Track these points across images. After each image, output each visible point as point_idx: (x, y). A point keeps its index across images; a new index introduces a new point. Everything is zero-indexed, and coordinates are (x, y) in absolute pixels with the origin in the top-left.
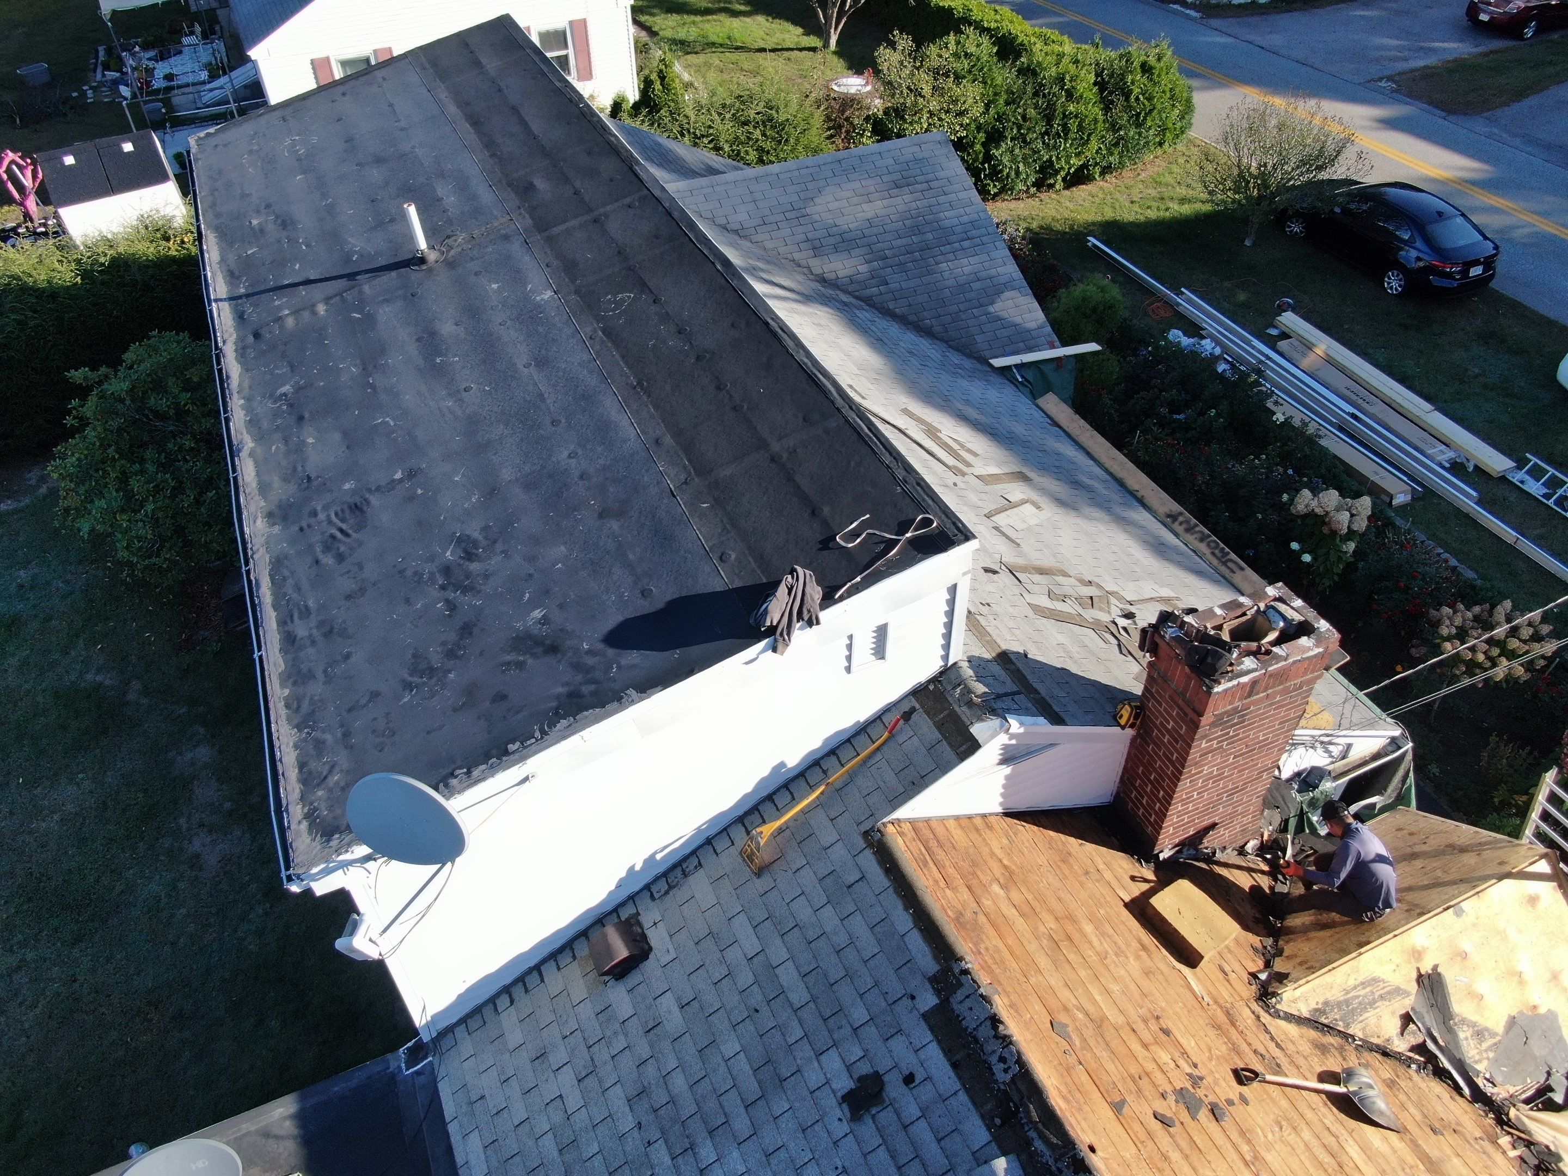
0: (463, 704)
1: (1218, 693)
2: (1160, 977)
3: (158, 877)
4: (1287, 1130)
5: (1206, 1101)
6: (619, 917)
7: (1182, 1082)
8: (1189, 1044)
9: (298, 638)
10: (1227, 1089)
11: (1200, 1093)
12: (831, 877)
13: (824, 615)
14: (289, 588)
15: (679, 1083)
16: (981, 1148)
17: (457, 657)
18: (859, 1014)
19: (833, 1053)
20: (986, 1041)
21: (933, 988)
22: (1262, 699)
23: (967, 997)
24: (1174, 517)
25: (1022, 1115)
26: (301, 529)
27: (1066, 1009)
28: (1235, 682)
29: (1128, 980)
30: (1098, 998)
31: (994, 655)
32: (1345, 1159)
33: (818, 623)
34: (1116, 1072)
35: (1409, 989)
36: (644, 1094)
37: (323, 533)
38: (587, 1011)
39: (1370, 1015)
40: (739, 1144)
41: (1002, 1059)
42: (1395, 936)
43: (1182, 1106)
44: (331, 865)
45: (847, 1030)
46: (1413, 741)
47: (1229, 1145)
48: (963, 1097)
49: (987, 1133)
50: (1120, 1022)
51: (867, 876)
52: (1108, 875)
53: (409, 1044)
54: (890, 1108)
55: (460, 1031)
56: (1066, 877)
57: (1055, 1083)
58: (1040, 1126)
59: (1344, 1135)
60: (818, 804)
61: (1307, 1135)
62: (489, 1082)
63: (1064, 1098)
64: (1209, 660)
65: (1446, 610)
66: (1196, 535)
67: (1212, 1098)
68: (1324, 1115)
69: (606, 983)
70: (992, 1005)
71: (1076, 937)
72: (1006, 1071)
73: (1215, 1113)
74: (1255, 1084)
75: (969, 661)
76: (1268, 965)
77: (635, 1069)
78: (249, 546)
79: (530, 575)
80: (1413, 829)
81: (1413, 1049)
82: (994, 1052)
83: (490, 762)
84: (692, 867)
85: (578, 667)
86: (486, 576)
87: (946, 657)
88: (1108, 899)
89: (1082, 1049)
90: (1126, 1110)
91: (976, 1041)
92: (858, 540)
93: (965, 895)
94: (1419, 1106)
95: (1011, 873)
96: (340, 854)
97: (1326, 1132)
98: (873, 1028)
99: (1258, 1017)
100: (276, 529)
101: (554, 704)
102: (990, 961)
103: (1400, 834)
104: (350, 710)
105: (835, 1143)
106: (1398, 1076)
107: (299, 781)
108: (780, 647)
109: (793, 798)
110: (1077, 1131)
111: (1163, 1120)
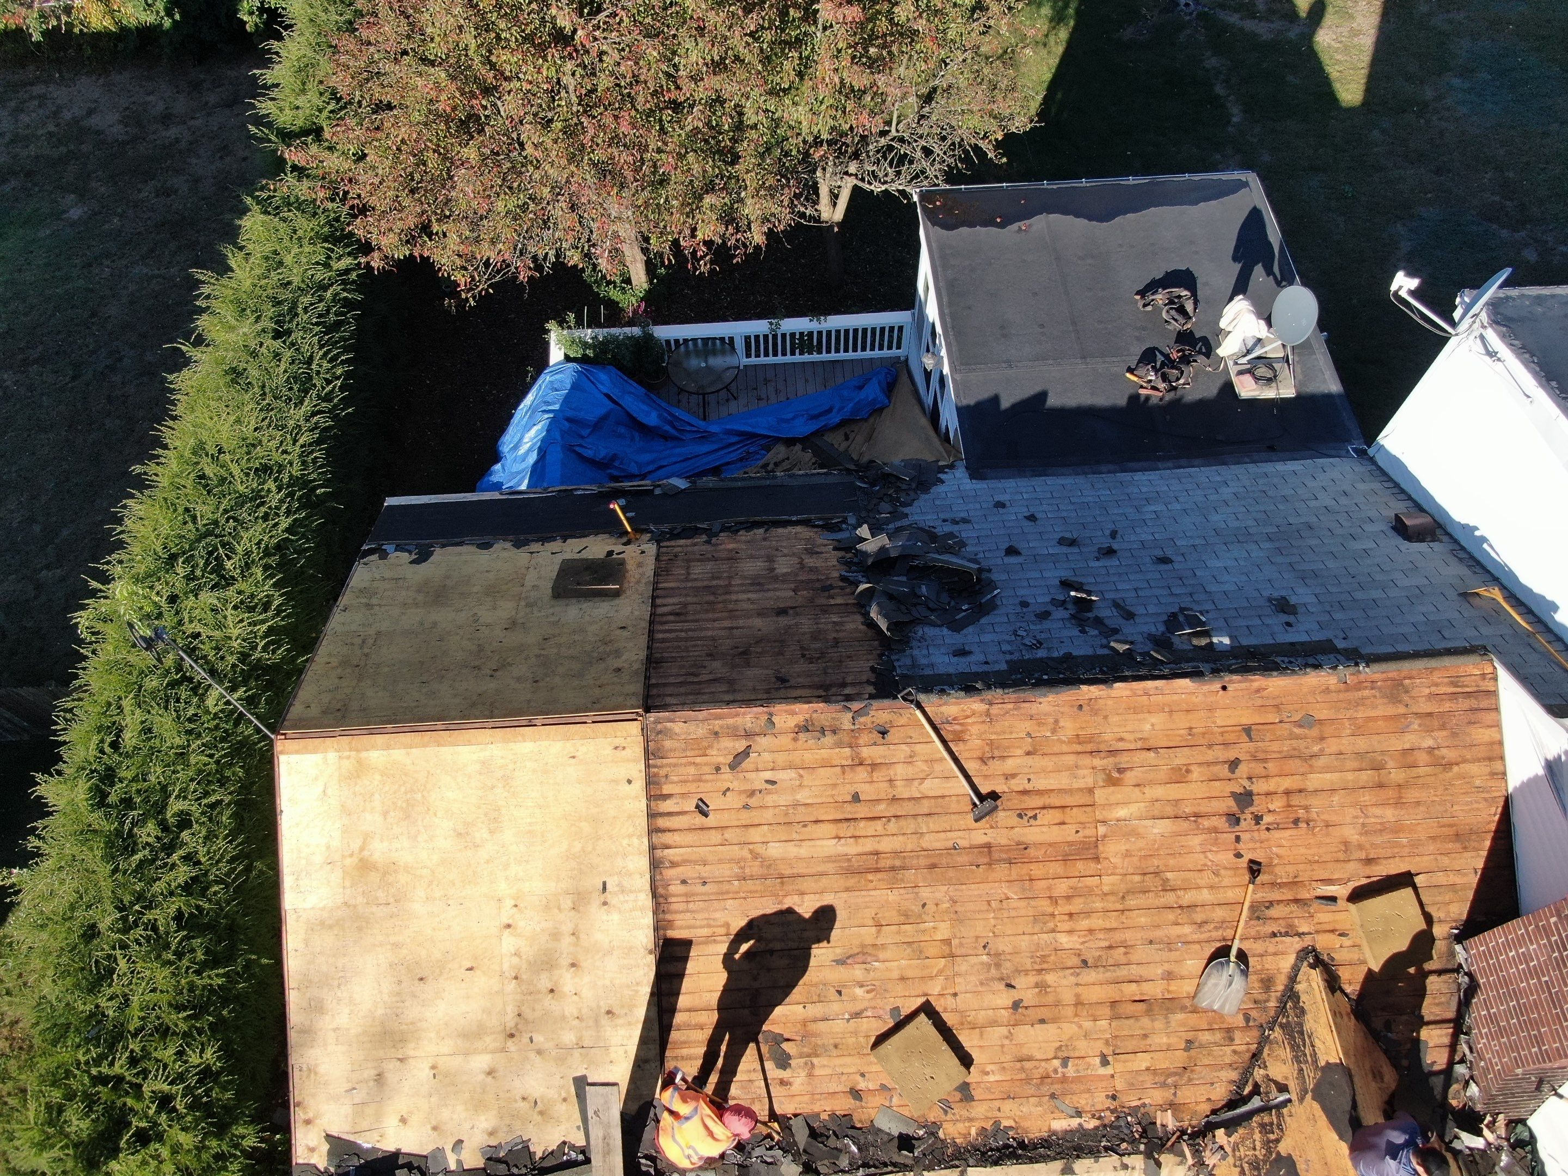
2: (1343, 857)
4: (1212, 878)
5: (1242, 817)
7: (1259, 806)
8: (1284, 839)
10: (1247, 845)
11: (1248, 816)
12: (1450, 626)
15: (1313, 541)
18: (1339, 616)
19: (1315, 601)
20: (1305, 661)
21: (1349, 648)
23: (1338, 661)
27: (1322, 739)
29: (1342, 819)
30: (1328, 776)
32: (1185, 917)
34: (1271, 749)
36: (1310, 529)
40: (1268, 557)
41: (1291, 663)
43: (1241, 790)
45: (1329, 609)
47: (1211, 810)
48: (1272, 642)
49: (1247, 643)
50: (1307, 783)
51: (1447, 641)
54: (1273, 613)
56: (1441, 825)
57: (1270, 689)
58: (1243, 665)
60: (1514, 624)
61: (1205, 896)
62: (1335, 475)
63: (1258, 691)
67: (1243, 823)
70: (1329, 668)
71: (1382, 794)
72: (1283, 662)
73: (1233, 818)
77: (1328, 528)
81: (1256, 1086)
82: (1297, 661)
88: (1417, 858)
89: (1291, 733)
90: (1245, 737)
91: (1307, 656)
93: (1426, 707)
94: (1209, 1050)
95: (1444, 767)
97: (1205, 918)
98: (1328, 619)
99: (1299, 935)
102: (1364, 692)
105: (1258, 589)
106: (1235, 1051)
110: (1237, 683)
111: (1234, 764)
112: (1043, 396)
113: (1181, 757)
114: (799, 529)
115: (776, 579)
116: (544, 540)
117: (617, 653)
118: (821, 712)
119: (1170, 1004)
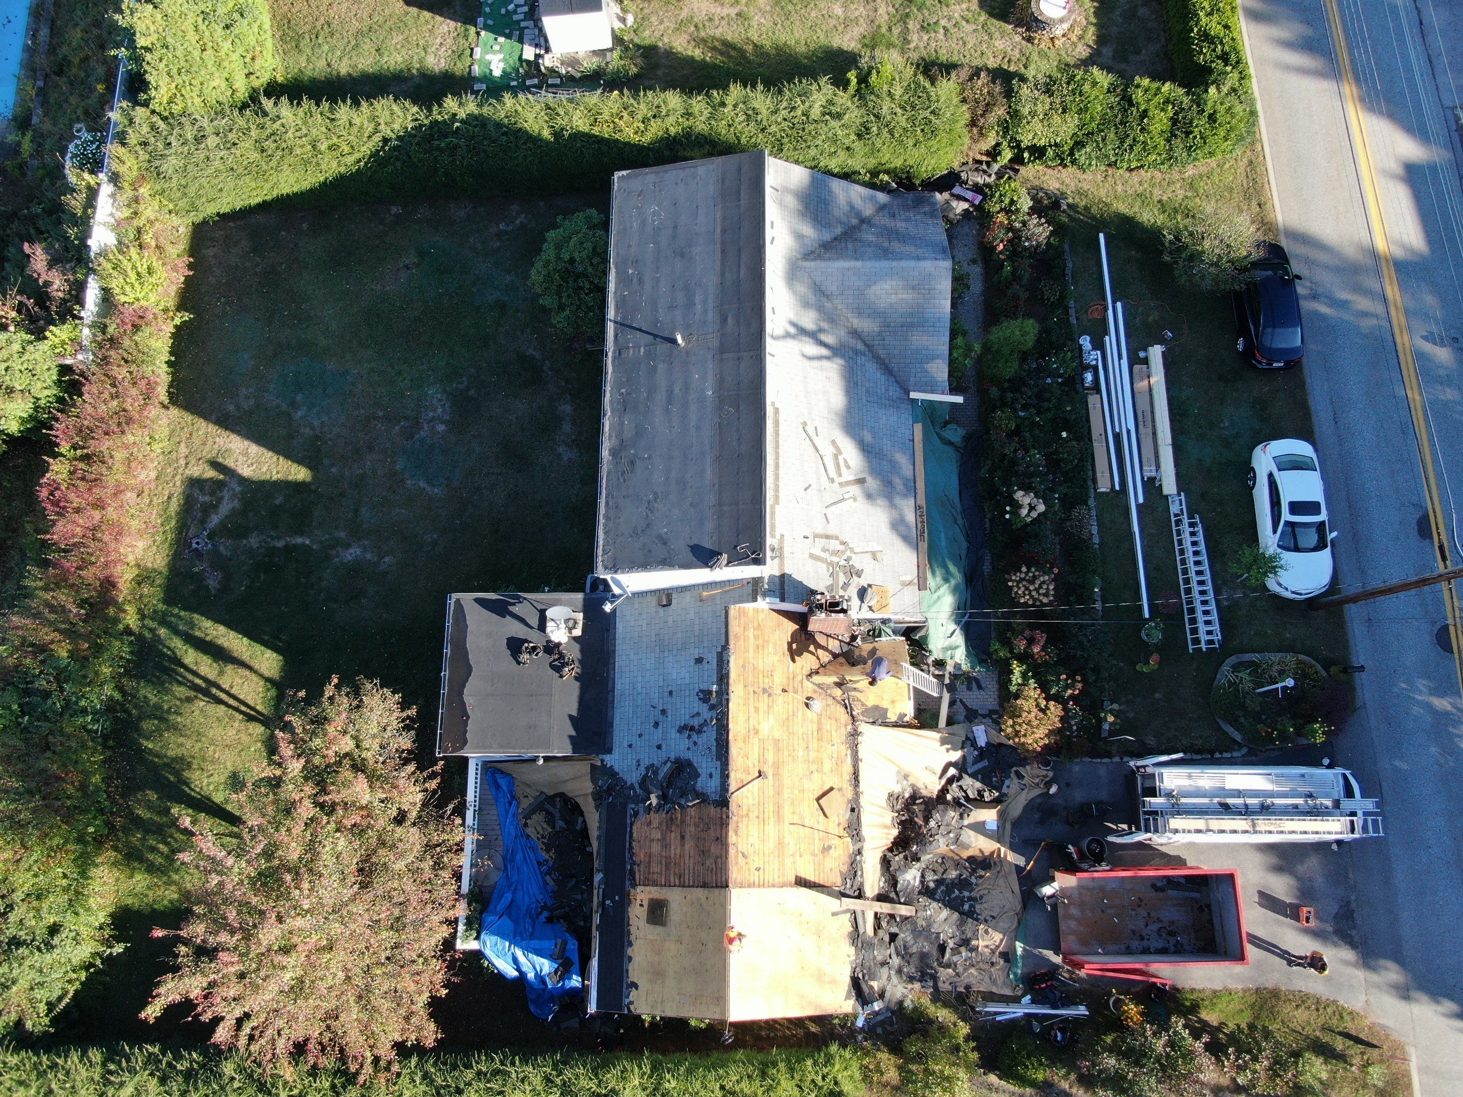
6: (668, 591)
7: (766, 686)
8: (776, 680)
10: (777, 692)
12: (715, 612)
14: (610, 484)
15: (666, 637)
17: (644, 533)
18: (706, 644)
19: (697, 649)
21: (721, 648)
23: (726, 653)
24: (920, 508)
25: (724, 680)
26: (617, 462)
27: (749, 663)
29: (772, 661)
30: (760, 663)
31: (780, 574)
32: (795, 714)
33: (724, 568)
34: (751, 679)
36: (659, 635)
37: (622, 468)
40: (672, 656)
43: (762, 691)
45: (702, 646)
47: (768, 702)
48: (716, 671)
49: (715, 679)
51: (721, 616)
54: (702, 665)
56: (775, 629)
58: (726, 684)
59: (799, 710)
60: (719, 593)
61: (790, 707)
63: (733, 681)
67: (771, 692)
69: (660, 606)
70: (730, 657)
72: (725, 671)
73: (769, 695)
74: (786, 693)
75: (769, 577)
77: (659, 629)
78: (602, 460)
79: (668, 516)
81: (842, 700)
82: (726, 666)
83: (643, 568)
84: (688, 589)
86: (658, 509)
89: (747, 672)
90: (747, 687)
92: (742, 550)
93: (742, 631)
94: (832, 712)
97: (795, 708)
98: (707, 649)
99: (803, 680)
100: (610, 458)
104: (617, 535)
105: (690, 666)
108: (711, 569)
109: (716, 588)
110: (732, 688)
111: (755, 692)
112: (571, 717)
113: (752, 709)
114: (634, 828)
115: (663, 839)
116: (629, 933)
117: (698, 899)
118: (732, 826)
119: (819, 723)
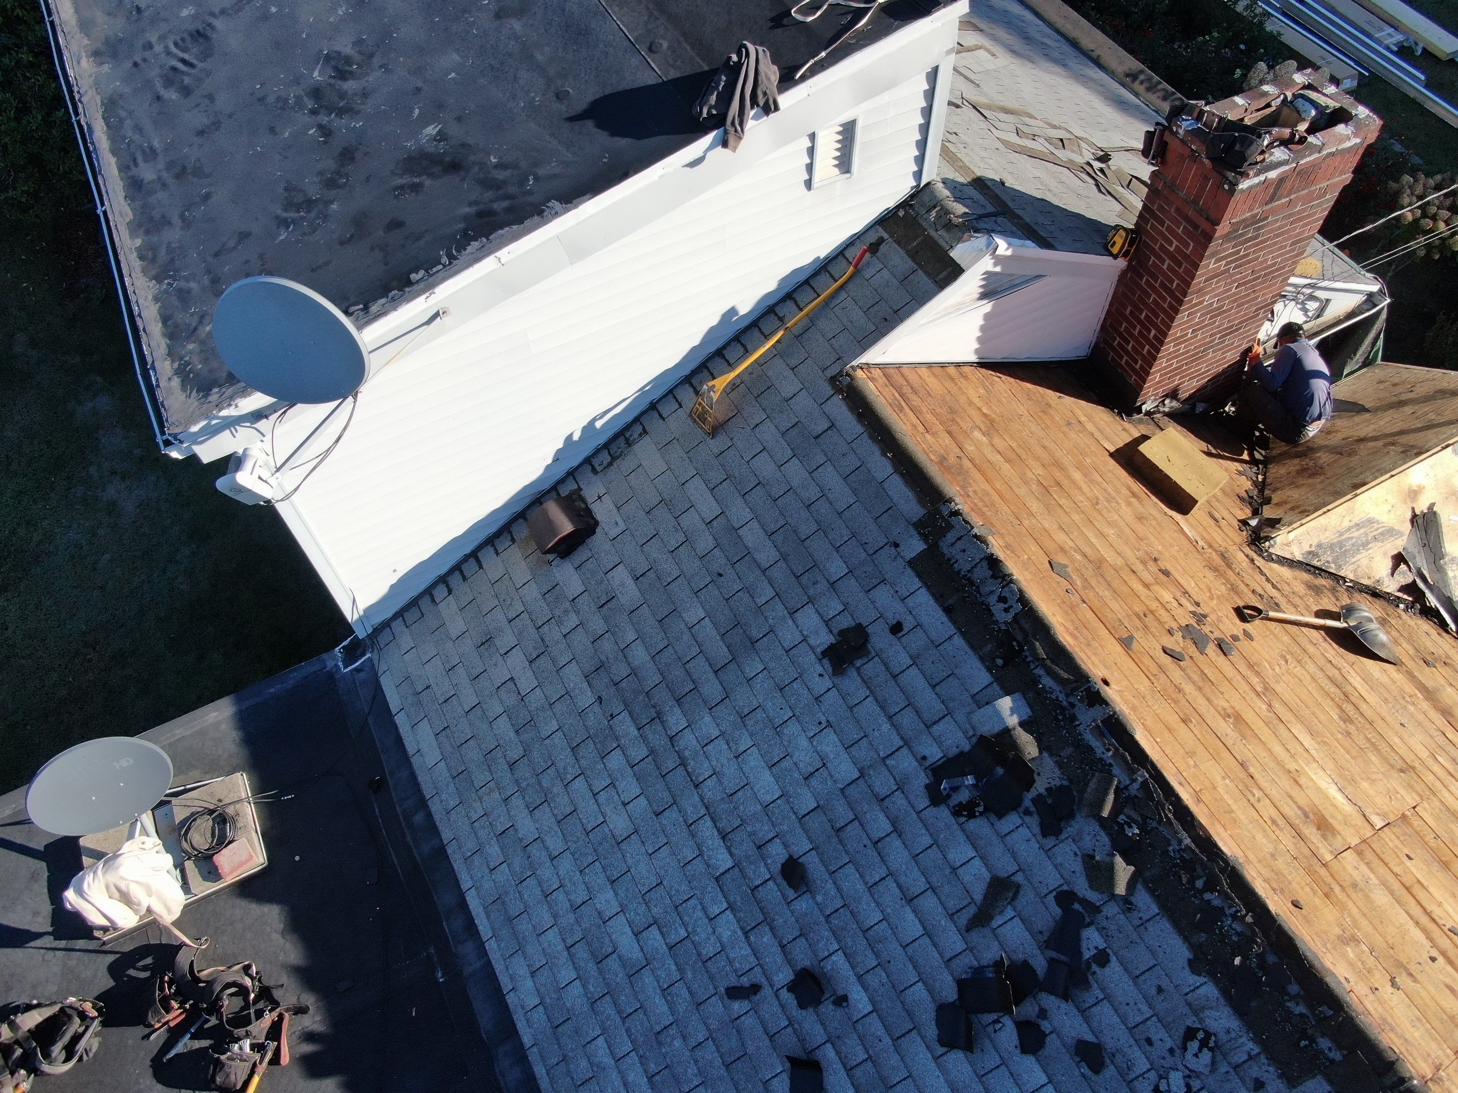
0: (352, 236)
1: (1242, 191)
2: (1154, 523)
3: (75, 526)
4: (1292, 663)
5: (1212, 637)
6: (559, 494)
8: (1190, 585)
9: (146, 181)
10: (1231, 626)
11: (1206, 629)
12: (796, 430)
13: (786, 100)
14: (128, 132)
15: (639, 655)
16: (981, 691)
17: (339, 187)
18: (837, 568)
19: (809, 610)
20: (983, 581)
21: (919, 533)
22: (1282, 206)
23: (959, 539)
24: (1133, 76)
25: (1027, 653)
26: (136, 65)
27: (1063, 550)
28: (1262, 178)
29: (1122, 524)
30: (1094, 540)
31: (969, 180)
32: (1349, 689)
33: (777, 108)
34: (1120, 611)
35: (1403, 529)
36: (602, 669)
37: (161, 67)
38: (532, 592)
39: (1362, 558)
40: (710, 709)
41: (1002, 599)
42: (1392, 476)
43: (1189, 641)
44: (214, 422)
45: (823, 585)
46: (1390, 297)
47: (1239, 677)
48: (958, 641)
49: (987, 674)
50: (1119, 564)
51: (837, 424)
52: (1090, 427)
53: (345, 643)
54: (876, 658)
55: (397, 625)
56: (1048, 427)
57: (1060, 620)
58: (1048, 662)
59: (1346, 667)
60: (778, 352)
61: (1311, 668)
62: (433, 672)
63: (1071, 634)
64: (1238, 147)
65: (1407, 179)
66: (1159, 94)
67: (1217, 634)
68: (1325, 650)
69: (550, 563)
70: (988, 545)
71: (1065, 483)
72: (1006, 610)
73: (1221, 646)
74: (1257, 622)
75: (944, 183)
76: (1255, 513)
77: (591, 646)
78: (76, 89)
79: (418, 89)
80: (1396, 381)
81: (1403, 589)
82: (992, 592)
83: (391, 295)
84: (636, 435)
85: (487, 183)
86: (365, 95)
87: (918, 175)
88: (1093, 449)
89: (1084, 588)
90: (1135, 645)
91: (971, 583)
92: (819, 13)
93: (947, 440)
94: (1410, 641)
95: (992, 422)
96: (222, 409)
97: (1329, 665)
98: (853, 580)
99: (1252, 561)
100: (106, 68)
101: (461, 226)
102: (980, 504)
103: (1382, 386)
104: (216, 255)
105: (816, 699)
106: (1388, 615)
107: (164, 335)
108: (731, 140)
109: (747, 351)
111: (1171, 656)
119: (1424, 691)
